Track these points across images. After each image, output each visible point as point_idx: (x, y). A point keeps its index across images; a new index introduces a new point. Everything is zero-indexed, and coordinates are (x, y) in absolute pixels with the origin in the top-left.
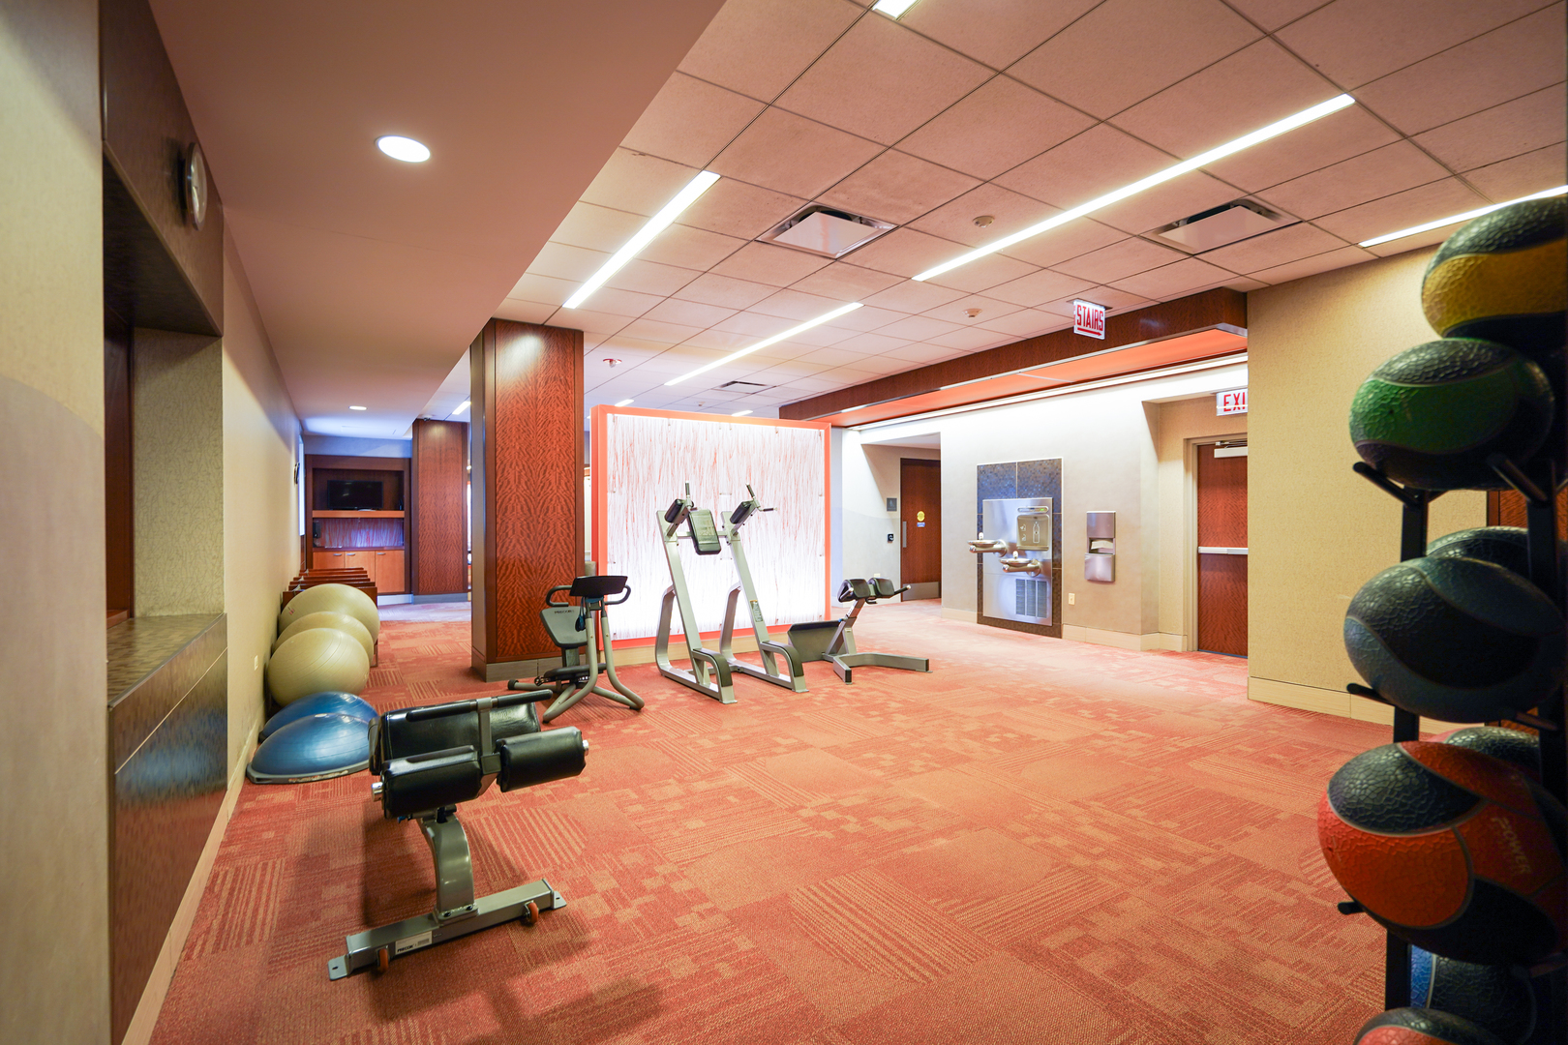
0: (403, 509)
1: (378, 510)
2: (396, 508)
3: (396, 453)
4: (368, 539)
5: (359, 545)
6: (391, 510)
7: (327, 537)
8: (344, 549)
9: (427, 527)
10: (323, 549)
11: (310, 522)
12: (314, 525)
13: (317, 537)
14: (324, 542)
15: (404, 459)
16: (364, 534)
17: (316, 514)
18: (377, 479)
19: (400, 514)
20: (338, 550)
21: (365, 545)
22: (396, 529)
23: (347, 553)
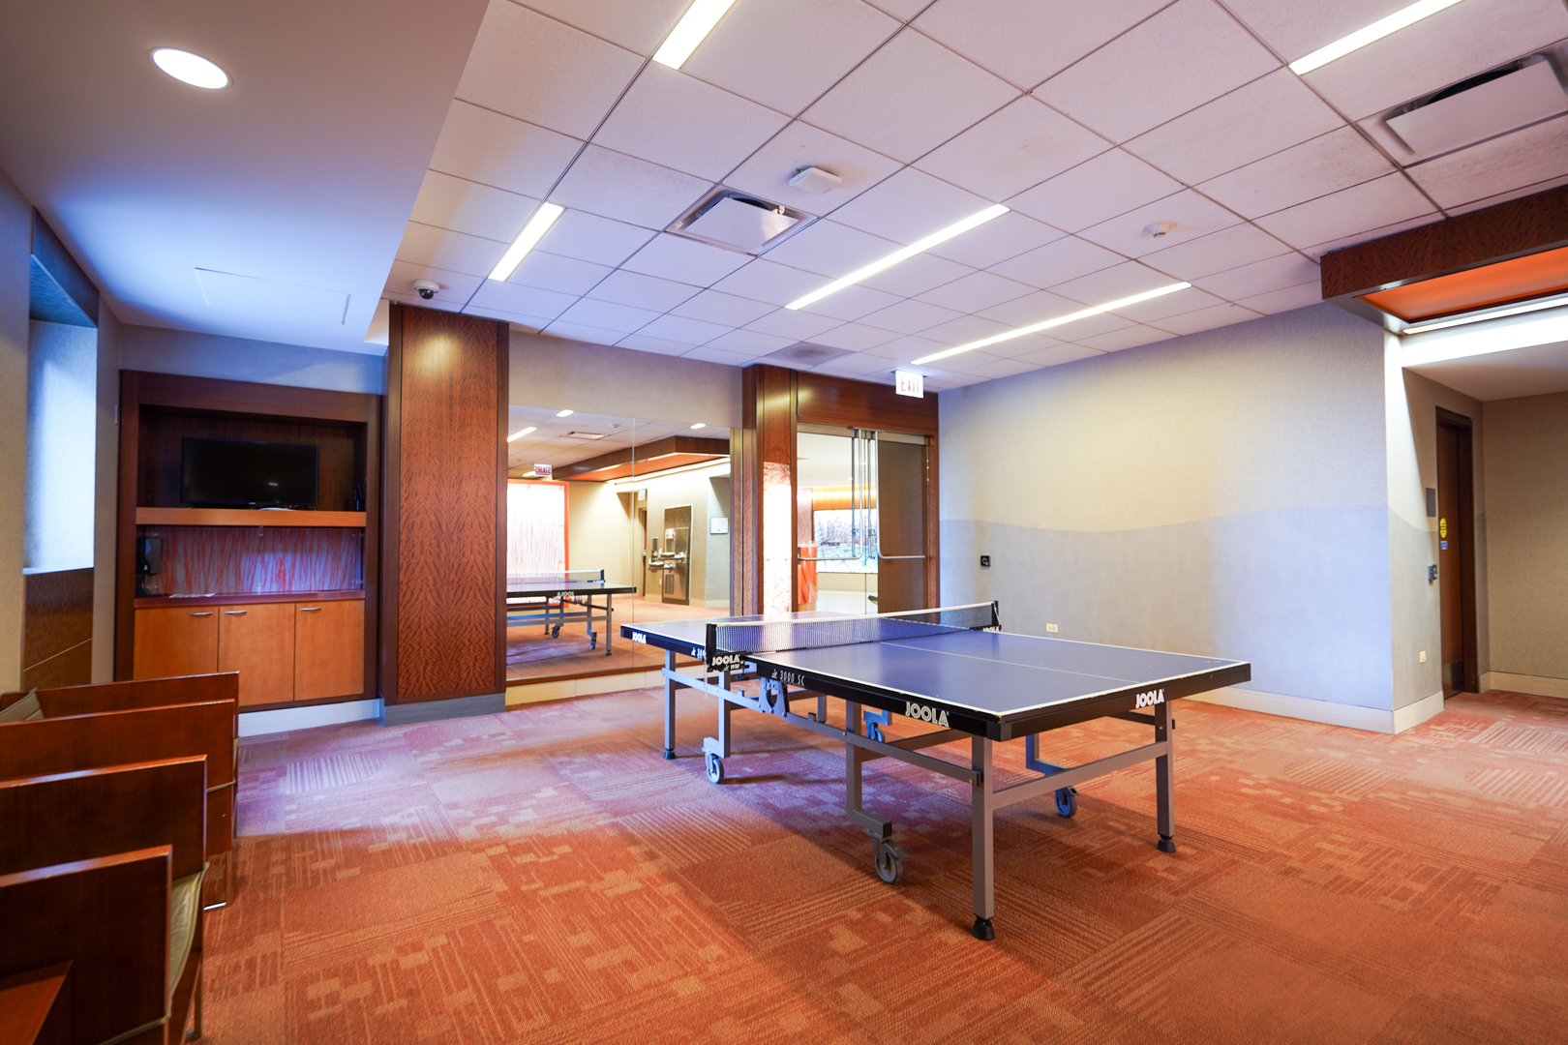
0: (362, 509)
1: (305, 508)
2: (348, 506)
3: (347, 381)
4: (281, 575)
5: (259, 590)
6: (335, 509)
7: (180, 573)
8: (220, 600)
9: (417, 550)
10: (164, 600)
11: (131, 536)
12: (140, 543)
13: (148, 572)
14: (171, 584)
15: (366, 396)
16: (271, 561)
17: (146, 516)
18: (304, 440)
19: (356, 519)
20: (201, 602)
21: (275, 589)
22: (347, 549)
23: (224, 610)
